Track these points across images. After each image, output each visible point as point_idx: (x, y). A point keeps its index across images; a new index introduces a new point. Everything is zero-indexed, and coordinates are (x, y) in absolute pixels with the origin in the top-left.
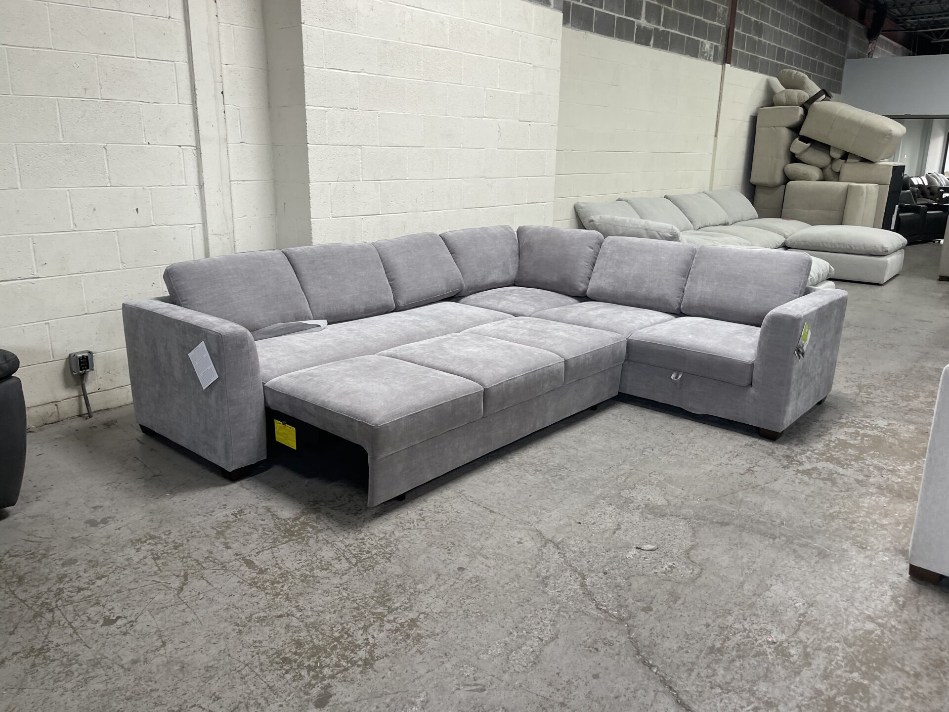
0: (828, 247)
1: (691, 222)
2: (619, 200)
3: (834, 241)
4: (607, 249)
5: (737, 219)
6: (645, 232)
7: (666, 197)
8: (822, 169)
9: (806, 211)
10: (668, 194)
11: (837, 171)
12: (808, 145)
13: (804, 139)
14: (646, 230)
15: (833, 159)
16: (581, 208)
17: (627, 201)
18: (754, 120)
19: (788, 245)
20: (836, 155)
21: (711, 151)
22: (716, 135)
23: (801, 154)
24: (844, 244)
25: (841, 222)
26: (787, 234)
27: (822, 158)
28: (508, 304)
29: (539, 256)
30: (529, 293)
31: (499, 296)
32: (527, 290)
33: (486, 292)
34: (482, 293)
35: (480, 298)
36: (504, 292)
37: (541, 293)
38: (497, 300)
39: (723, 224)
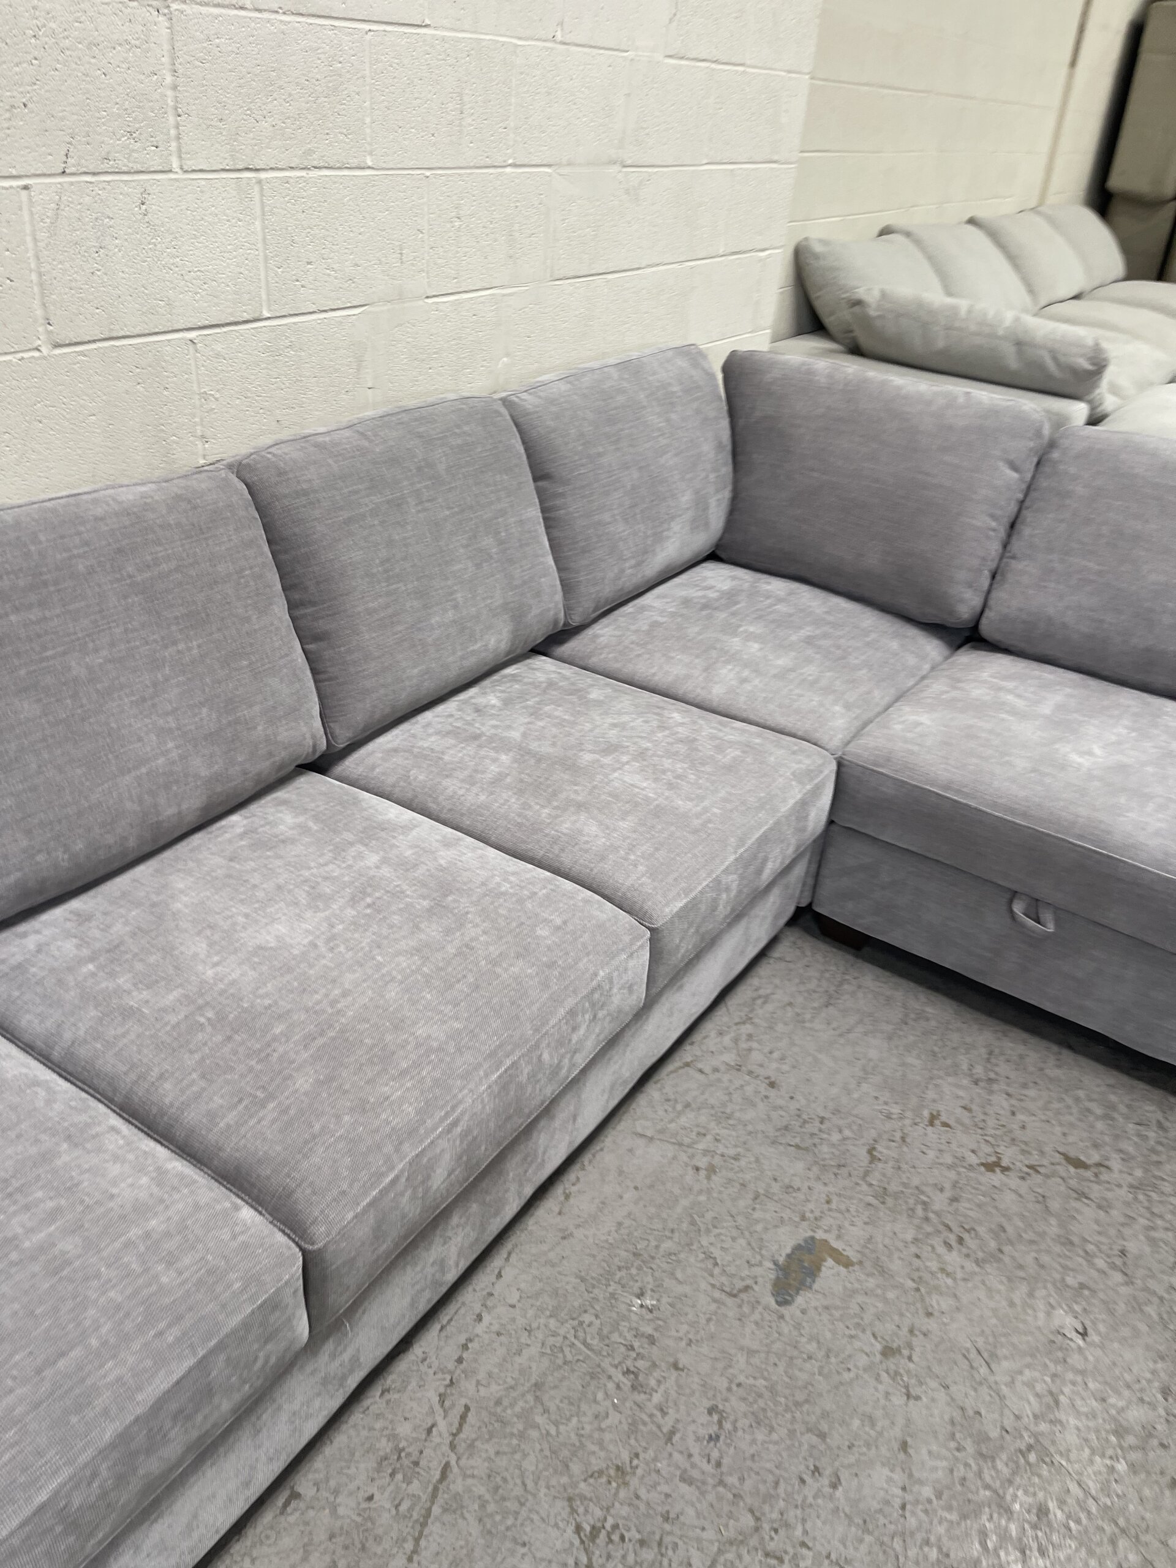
1: (1029, 289)
2: (885, 232)
4: (1074, 478)
5: (1096, 283)
6: (1014, 349)
7: (972, 221)
10: (977, 214)
16: (816, 257)
17: (908, 234)
21: (1060, 103)
28: (745, 680)
29: (815, 474)
30: (791, 615)
31: (699, 633)
32: (780, 600)
33: (643, 609)
34: (629, 608)
35: (634, 638)
36: (705, 607)
37: (827, 613)
38: (697, 657)
39: (1076, 297)
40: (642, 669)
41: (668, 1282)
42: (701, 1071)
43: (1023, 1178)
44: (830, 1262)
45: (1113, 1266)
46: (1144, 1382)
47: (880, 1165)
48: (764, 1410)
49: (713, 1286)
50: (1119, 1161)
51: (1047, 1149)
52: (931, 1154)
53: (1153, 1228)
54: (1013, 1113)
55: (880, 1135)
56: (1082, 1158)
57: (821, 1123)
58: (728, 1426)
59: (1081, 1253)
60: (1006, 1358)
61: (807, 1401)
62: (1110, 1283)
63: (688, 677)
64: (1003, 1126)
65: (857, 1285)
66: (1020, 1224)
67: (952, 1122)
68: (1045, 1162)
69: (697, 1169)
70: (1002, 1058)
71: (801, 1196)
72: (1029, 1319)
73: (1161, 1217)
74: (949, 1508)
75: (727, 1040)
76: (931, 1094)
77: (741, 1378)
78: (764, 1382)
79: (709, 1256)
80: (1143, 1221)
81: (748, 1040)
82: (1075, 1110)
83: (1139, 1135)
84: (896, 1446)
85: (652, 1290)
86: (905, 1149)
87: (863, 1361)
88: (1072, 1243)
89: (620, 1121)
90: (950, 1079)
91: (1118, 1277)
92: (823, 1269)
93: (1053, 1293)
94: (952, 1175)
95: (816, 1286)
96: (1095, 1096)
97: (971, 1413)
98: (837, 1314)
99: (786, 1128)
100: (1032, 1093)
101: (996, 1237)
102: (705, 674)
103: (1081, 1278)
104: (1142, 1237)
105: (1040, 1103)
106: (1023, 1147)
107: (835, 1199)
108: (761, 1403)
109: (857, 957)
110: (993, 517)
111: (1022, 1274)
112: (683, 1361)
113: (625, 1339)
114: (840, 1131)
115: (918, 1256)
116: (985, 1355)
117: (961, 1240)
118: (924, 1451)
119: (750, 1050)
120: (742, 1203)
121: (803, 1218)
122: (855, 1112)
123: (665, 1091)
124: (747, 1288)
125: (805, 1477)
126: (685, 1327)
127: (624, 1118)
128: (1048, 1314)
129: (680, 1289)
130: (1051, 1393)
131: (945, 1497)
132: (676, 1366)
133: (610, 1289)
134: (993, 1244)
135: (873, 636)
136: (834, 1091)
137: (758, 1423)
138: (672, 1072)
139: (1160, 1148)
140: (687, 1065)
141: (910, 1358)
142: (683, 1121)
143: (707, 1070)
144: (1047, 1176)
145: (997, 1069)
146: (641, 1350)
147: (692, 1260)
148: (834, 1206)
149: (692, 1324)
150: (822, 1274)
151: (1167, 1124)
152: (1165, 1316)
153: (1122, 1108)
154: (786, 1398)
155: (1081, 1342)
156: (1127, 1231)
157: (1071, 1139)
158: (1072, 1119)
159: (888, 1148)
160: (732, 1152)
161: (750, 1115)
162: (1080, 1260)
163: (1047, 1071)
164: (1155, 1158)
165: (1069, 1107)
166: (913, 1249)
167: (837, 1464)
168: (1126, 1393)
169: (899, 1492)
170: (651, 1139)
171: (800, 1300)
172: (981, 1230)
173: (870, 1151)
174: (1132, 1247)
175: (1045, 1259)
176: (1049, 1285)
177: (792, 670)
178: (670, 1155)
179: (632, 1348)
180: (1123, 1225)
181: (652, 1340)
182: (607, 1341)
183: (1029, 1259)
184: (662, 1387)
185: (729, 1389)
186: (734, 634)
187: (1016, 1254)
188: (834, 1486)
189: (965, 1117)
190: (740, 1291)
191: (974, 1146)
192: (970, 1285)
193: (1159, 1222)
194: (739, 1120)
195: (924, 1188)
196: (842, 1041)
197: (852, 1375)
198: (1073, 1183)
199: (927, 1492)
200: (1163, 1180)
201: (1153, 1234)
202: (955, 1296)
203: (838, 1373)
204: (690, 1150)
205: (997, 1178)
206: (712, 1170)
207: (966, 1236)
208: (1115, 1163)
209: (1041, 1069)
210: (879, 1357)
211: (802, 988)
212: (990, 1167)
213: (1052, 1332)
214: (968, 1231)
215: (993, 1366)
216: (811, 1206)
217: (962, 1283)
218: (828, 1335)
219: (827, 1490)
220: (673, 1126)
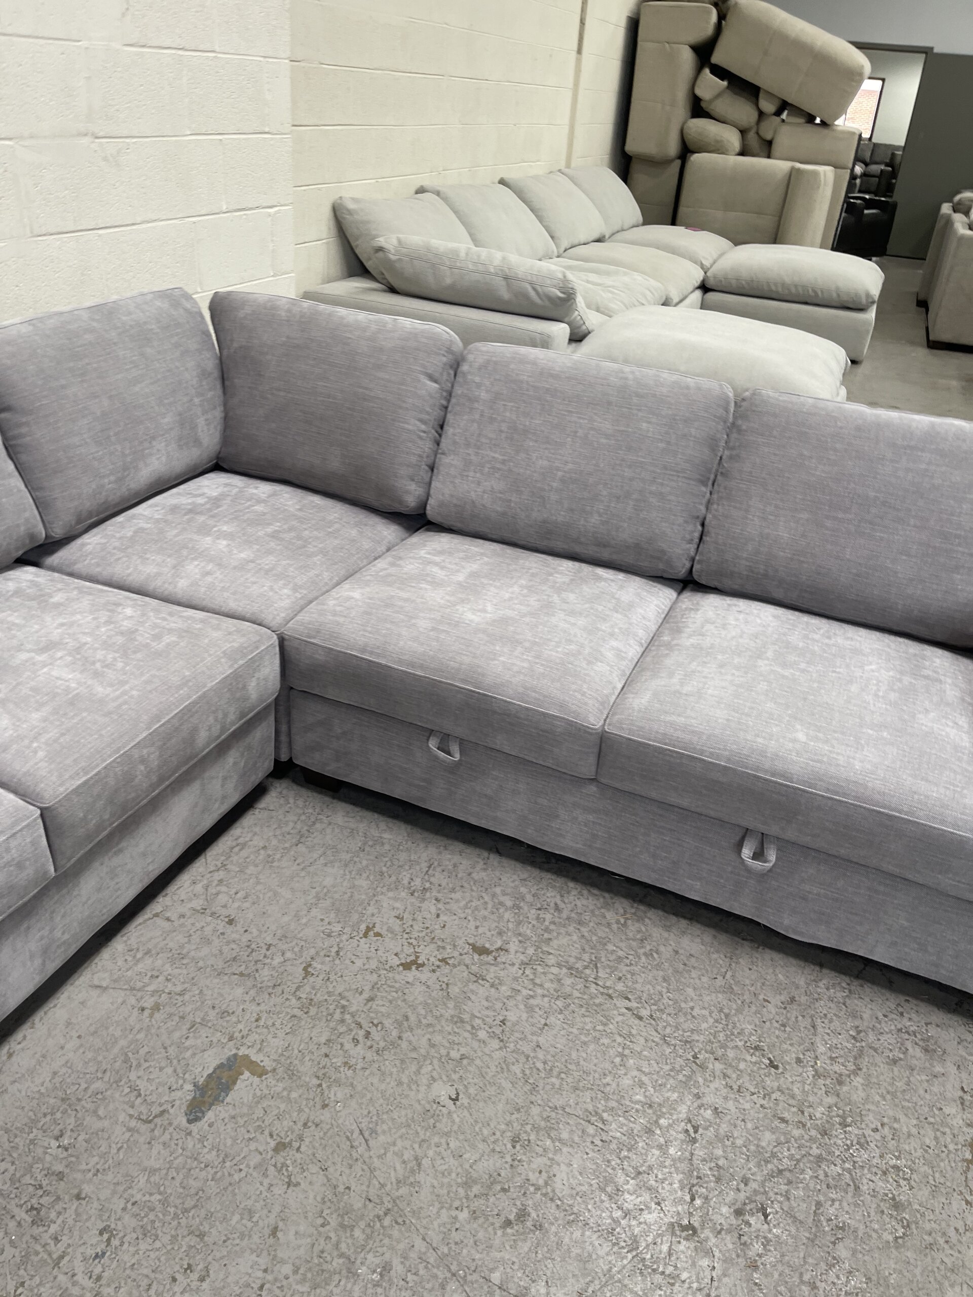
0: (777, 292)
1: (552, 237)
2: (421, 191)
3: (787, 280)
4: (479, 386)
5: (616, 228)
6: (503, 283)
7: (502, 182)
8: (743, 132)
9: (719, 214)
10: (507, 176)
11: (769, 137)
12: (725, 83)
13: (720, 72)
14: (506, 278)
15: (761, 114)
16: (350, 212)
17: (438, 193)
18: (634, 26)
19: (711, 283)
20: (768, 106)
21: (571, 85)
22: (579, 51)
23: (711, 101)
24: (804, 287)
25: (776, 237)
26: (707, 263)
27: (743, 112)
28: (208, 573)
29: (282, 394)
30: (264, 514)
31: (176, 536)
32: (259, 501)
33: (133, 517)
34: (120, 519)
35: (117, 544)
36: (190, 511)
37: (300, 510)
38: (169, 556)
39: (599, 240)
40: (120, 570)
41: (89, 1120)
42: (168, 919)
43: (434, 971)
44: (247, 1074)
45: (493, 1035)
46: (498, 1133)
47: (312, 979)
48: (153, 1222)
49: (131, 1116)
50: (517, 943)
51: (460, 942)
52: (359, 963)
53: (532, 997)
54: (438, 916)
55: (317, 953)
56: (487, 946)
57: (268, 950)
58: (115, 1242)
59: (469, 1028)
60: (384, 1132)
61: (195, 1206)
62: (487, 1051)
63: (159, 574)
64: (427, 928)
65: (266, 1091)
66: (423, 1012)
67: (384, 932)
68: (456, 954)
69: (143, 1009)
70: (439, 869)
71: (234, 1019)
72: (412, 1094)
73: (541, 986)
74: (304, 1280)
75: (199, 888)
76: (371, 909)
77: (138, 1197)
78: (159, 1197)
79: (134, 1089)
80: (525, 992)
81: (217, 885)
82: (490, 906)
83: (538, 918)
84: (267, 1232)
85: (72, 1130)
86: (337, 962)
87: (255, 1159)
88: (462, 1021)
89: (79, 977)
90: (391, 894)
91: (495, 1044)
92: (239, 1081)
93: (437, 1067)
94: (374, 977)
95: (228, 1099)
96: (509, 890)
97: (341, 1188)
98: (241, 1121)
99: (234, 959)
100: (457, 895)
101: (399, 1024)
102: (173, 571)
103: (463, 1050)
104: (522, 1007)
105: (463, 903)
106: (440, 943)
107: (264, 1016)
108: (152, 1216)
109: (334, 798)
110: (421, 421)
111: (414, 1055)
112: (87, 1189)
113: (36, 1179)
114: (283, 954)
115: (326, 1056)
116: (366, 1134)
117: (368, 1035)
118: (292, 1233)
119: (217, 894)
120: (177, 1034)
121: (231, 1039)
122: (299, 936)
123: (129, 943)
124: (162, 1113)
125: (178, 1276)
126: (96, 1159)
127: (84, 973)
128: (429, 1086)
129: (99, 1125)
130: (416, 1159)
131: (301, 1271)
132: (78, 1197)
133: (32, 1136)
134: (395, 1033)
135: (337, 526)
136: (286, 919)
137: (145, 1235)
138: (140, 924)
139: (552, 927)
140: (157, 915)
141: (298, 1149)
142: (140, 967)
143: (174, 917)
144: (454, 966)
145: (432, 879)
146: (49, 1188)
147: (117, 1095)
148: (262, 1023)
149: (103, 1156)
150: (236, 1088)
151: (562, 905)
152: (528, 1072)
153: (529, 898)
154: (176, 1207)
155: (453, 1108)
156: (511, 1003)
157: (480, 930)
158: (486, 913)
159: (322, 963)
160: (179, 989)
161: (205, 951)
162: (467, 1035)
163: (474, 875)
164: (546, 936)
165: (486, 903)
166: (324, 1050)
167: (210, 1258)
168: (481, 1146)
169: (260, 1274)
170: (106, 988)
171: (210, 1115)
172: (387, 1023)
173: (305, 969)
174: (512, 1016)
175: (437, 1038)
176: (435, 1061)
177: (252, 561)
178: (120, 1000)
179: (41, 1187)
180: (508, 997)
181: (60, 1176)
182: (17, 1185)
183: (424, 1041)
184: (61, 1218)
185: (124, 1209)
186: (208, 534)
187: (412, 1038)
188: (202, 1279)
189: (396, 925)
190: (155, 1117)
191: (398, 949)
192: (368, 1072)
193: (539, 991)
194: (193, 958)
195: (346, 994)
196: (303, 874)
197: (243, 1174)
198: (474, 968)
199: (287, 1269)
200: (550, 954)
201: (532, 1001)
202: (352, 1084)
203: (230, 1175)
204: (139, 994)
205: (411, 975)
206: (157, 1007)
207: (373, 1030)
208: (513, 947)
209: (470, 874)
210: (271, 1153)
211: (278, 832)
212: (407, 966)
213: (429, 1102)
214: (376, 1026)
215: (371, 1143)
216: (240, 1026)
217: (361, 1073)
218: (229, 1142)
219: (194, 1285)
220: (129, 973)
